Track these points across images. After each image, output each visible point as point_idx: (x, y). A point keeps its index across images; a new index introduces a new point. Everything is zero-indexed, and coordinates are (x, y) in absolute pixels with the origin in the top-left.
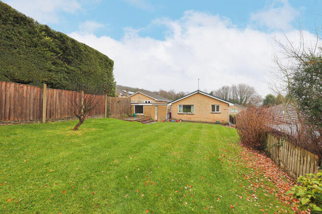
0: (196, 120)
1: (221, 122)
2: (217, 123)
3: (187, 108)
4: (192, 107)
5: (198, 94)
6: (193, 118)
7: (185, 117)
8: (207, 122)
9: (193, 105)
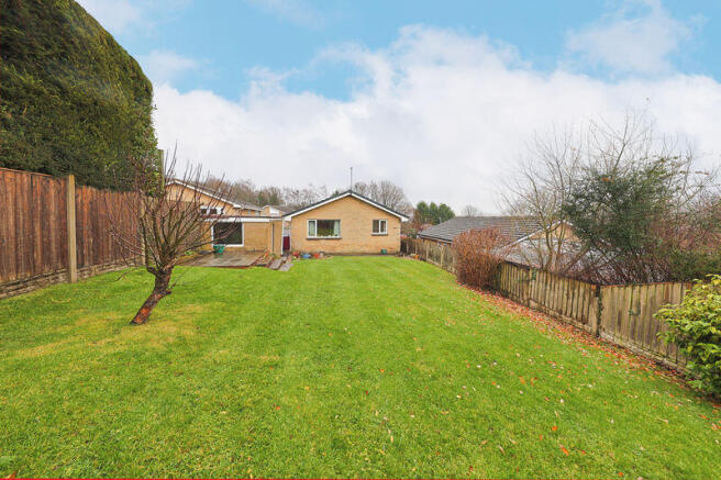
0: (346, 250)
1: (389, 251)
2: (382, 253)
3: (326, 227)
4: (336, 225)
5: (349, 200)
6: (339, 247)
7: (324, 245)
8: (363, 254)
9: (339, 221)
